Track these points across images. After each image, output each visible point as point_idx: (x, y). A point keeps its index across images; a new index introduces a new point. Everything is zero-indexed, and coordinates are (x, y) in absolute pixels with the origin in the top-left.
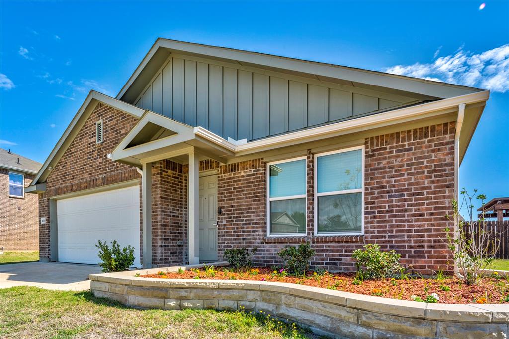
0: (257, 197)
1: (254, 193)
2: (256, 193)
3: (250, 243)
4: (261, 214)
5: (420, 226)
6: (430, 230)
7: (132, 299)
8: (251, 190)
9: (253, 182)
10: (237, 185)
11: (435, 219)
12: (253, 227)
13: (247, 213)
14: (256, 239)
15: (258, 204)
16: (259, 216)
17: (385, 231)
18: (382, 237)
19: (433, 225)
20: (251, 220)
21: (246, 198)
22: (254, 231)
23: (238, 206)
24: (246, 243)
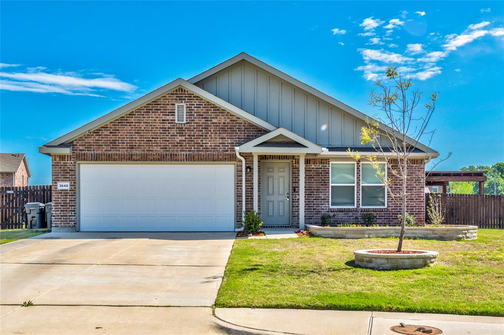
0: (324, 182)
1: (322, 180)
2: (323, 180)
3: (319, 212)
5: (412, 204)
6: (416, 206)
8: (320, 178)
9: (321, 173)
10: (308, 173)
11: (418, 202)
12: (321, 202)
13: (316, 192)
14: (323, 209)
15: (324, 187)
16: (326, 195)
17: (397, 207)
18: (396, 209)
19: (417, 204)
20: (320, 197)
21: (316, 183)
22: (322, 204)
23: (309, 187)
24: (316, 212)
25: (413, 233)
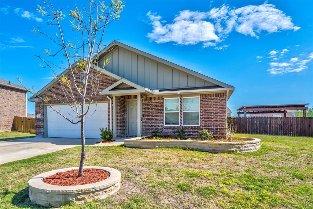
0: (160, 111)
1: (159, 109)
2: (160, 109)
3: (157, 128)
4: (162, 117)
5: (217, 124)
6: (219, 125)
7: (143, 146)
8: (158, 108)
9: (158, 105)
10: (151, 106)
11: (221, 122)
12: (158, 122)
13: (156, 117)
14: (160, 127)
15: (160, 114)
16: (161, 118)
17: (206, 125)
18: (205, 127)
19: (220, 123)
20: (158, 120)
21: (155, 111)
22: (159, 124)
23: (152, 114)
24: (155, 128)
25: (194, 146)
